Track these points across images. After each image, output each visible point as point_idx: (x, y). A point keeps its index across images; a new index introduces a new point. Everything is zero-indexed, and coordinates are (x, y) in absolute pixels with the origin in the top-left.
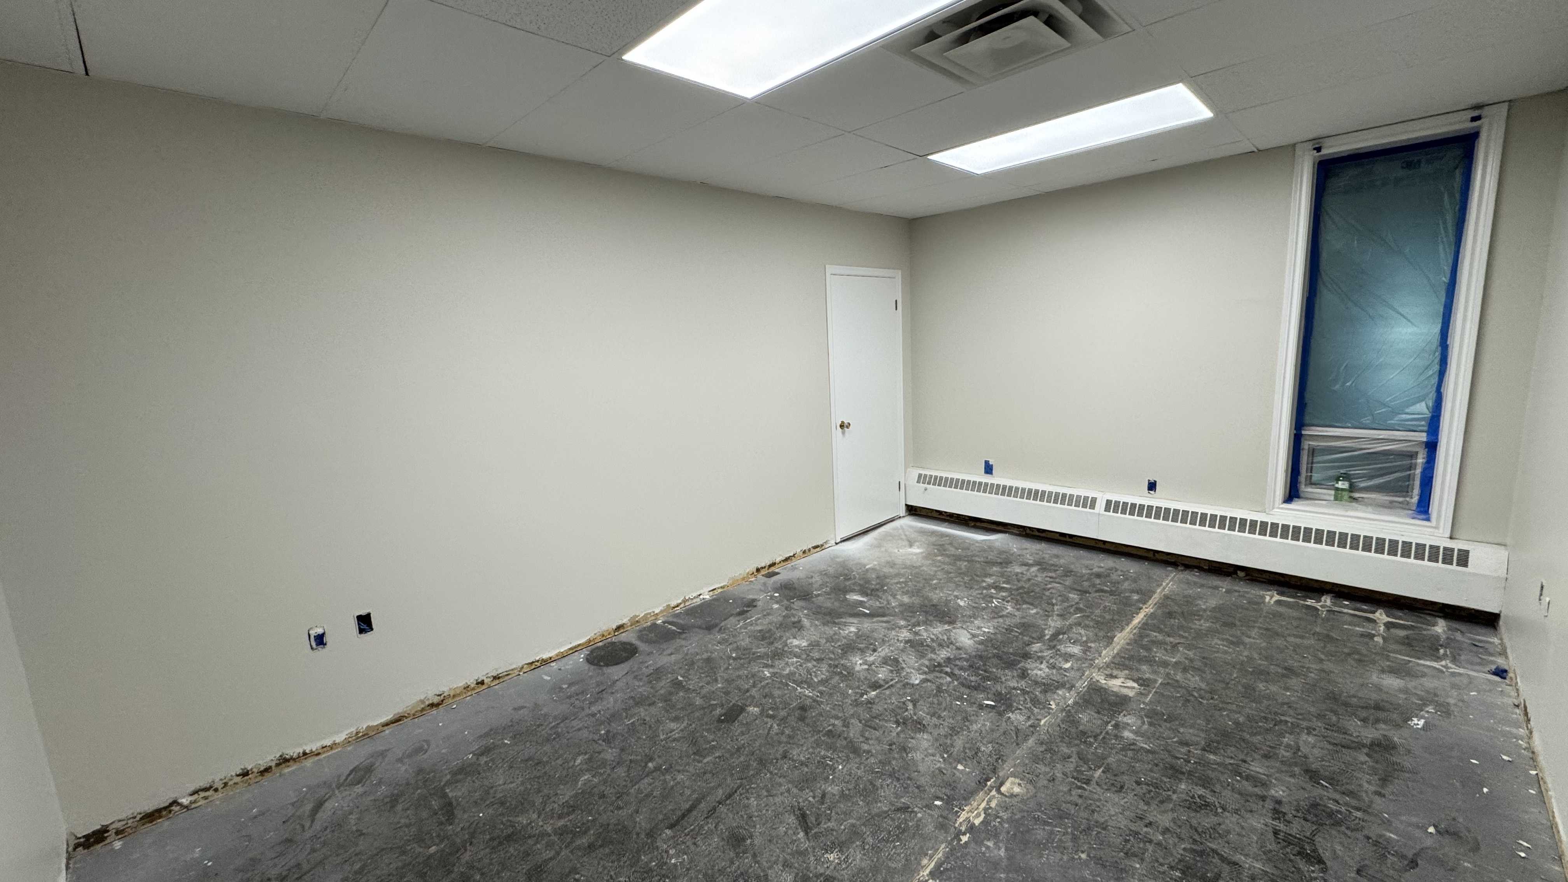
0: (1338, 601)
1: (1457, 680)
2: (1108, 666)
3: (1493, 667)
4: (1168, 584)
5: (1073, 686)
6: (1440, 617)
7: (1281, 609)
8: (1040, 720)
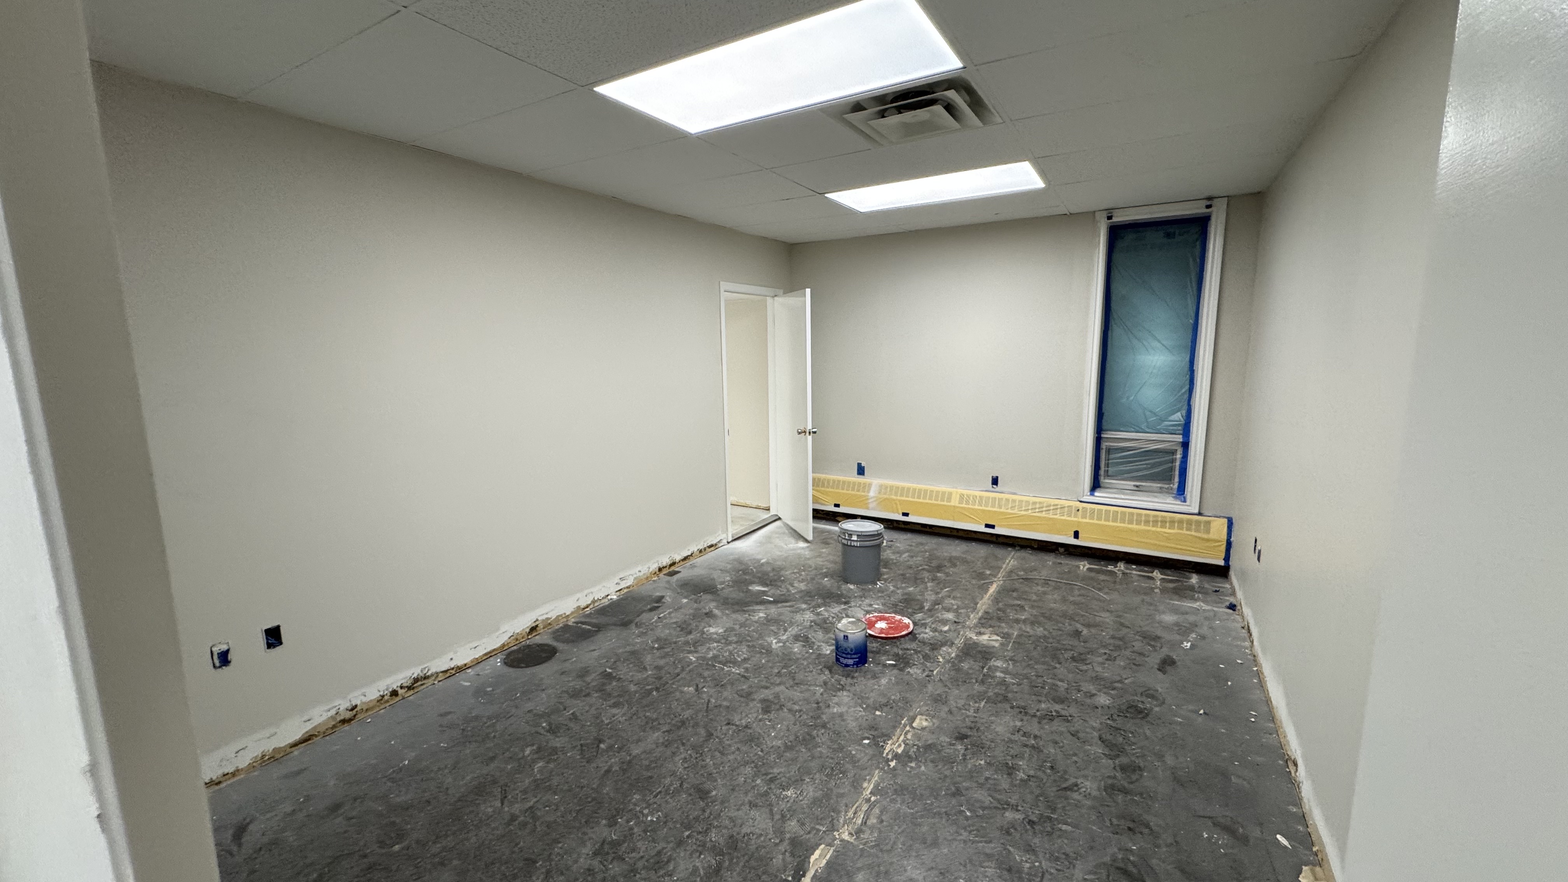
0: (1129, 566)
1: (1207, 614)
2: (976, 626)
3: (1228, 604)
4: (1010, 561)
5: (953, 643)
6: (1193, 572)
7: (1093, 574)
8: (933, 671)
